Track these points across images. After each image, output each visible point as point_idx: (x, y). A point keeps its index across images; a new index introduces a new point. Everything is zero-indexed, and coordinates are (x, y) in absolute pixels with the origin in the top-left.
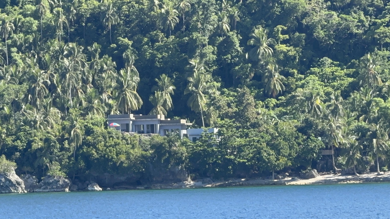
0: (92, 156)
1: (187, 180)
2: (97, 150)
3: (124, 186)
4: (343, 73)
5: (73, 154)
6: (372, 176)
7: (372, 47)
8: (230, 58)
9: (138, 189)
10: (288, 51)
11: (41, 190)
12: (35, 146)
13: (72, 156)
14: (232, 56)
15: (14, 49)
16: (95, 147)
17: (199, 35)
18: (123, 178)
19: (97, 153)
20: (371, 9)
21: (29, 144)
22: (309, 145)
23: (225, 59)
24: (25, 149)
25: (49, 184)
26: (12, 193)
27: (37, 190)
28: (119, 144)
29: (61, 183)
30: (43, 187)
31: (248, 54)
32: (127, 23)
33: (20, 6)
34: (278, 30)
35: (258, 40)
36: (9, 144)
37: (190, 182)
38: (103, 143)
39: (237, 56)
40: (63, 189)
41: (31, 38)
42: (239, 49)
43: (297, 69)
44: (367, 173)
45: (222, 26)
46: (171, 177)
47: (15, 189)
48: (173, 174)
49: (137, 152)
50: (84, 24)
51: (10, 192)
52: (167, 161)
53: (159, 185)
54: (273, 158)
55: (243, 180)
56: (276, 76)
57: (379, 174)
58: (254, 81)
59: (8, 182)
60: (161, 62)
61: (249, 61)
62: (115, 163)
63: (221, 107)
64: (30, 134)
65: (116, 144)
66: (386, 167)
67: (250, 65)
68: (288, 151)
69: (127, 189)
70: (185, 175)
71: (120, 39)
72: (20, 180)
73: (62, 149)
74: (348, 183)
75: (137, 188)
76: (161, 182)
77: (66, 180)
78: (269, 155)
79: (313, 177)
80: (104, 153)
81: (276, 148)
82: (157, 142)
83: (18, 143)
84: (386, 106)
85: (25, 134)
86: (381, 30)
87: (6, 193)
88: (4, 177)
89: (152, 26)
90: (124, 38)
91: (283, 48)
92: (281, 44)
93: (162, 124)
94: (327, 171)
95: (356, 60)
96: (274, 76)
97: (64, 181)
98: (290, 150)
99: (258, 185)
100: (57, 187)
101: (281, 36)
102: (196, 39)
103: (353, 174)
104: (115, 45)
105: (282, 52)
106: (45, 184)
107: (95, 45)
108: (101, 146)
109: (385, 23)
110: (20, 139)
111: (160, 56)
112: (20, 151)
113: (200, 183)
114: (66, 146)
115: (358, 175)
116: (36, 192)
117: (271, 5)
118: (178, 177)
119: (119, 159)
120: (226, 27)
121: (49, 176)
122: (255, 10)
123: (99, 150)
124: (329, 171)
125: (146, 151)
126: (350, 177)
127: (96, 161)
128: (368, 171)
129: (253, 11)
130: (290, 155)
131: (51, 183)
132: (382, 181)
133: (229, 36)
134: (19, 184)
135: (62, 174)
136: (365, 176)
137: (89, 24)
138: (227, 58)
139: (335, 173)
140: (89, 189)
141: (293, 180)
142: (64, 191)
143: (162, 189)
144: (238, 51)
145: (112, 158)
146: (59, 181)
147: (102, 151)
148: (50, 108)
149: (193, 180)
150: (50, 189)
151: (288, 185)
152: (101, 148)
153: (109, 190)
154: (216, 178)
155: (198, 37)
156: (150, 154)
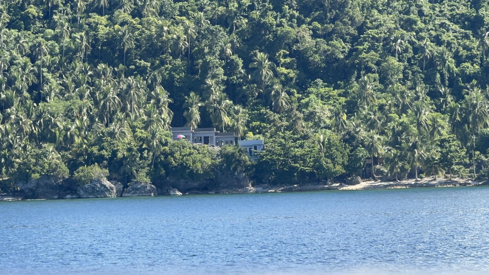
0: (171, 164)
1: (249, 186)
2: (175, 158)
3: (194, 192)
4: (336, 92)
5: (152, 162)
6: (412, 181)
7: (353, 70)
8: (236, 79)
9: (210, 194)
10: (289, 73)
11: (129, 195)
12: (120, 155)
13: (151, 164)
14: (237, 77)
15: (45, 70)
16: (173, 156)
17: (212, 58)
18: (196, 184)
19: (175, 161)
20: (348, 37)
21: (114, 153)
22: (358, 155)
23: (231, 80)
24: (110, 157)
25: (137, 189)
26: (107, 197)
27: (126, 195)
28: (193, 153)
29: (148, 188)
30: (132, 192)
31: (251, 76)
32: (138, 47)
33: (32, 31)
34: (280, 54)
35: (260, 64)
36: (95, 153)
37: (251, 188)
38: (178, 152)
39: (240, 78)
40: (149, 194)
41: (57, 59)
42: (242, 71)
43: (296, 89)
44: (406, 180)
45: (226, 50)
46: (236, 183)
47: (110, 194)
48: (238, 180)
49: (208, 161)
50: (100, 48)
51: (105, 196)
52: (235, 169)
53: (225, 190)
54: (331, 165)
55: (295, 186)
56: (283, 95)
57: (417, 181)
58: (260, 99)
59: (103, 187)
60: (179, 82)
61: (253, 82)
62: (192, 170)
63: (276, 121)
64: (113, 144)
65: (190, 154)
66: (424, 174)
67: (255, 85)
68: (341, 160)
69: (197, 193)
70: (247, 182)
71: (137, 61)
72: (113, 186)
73: (142, 158)
74: (395, 189)
75: (209, 192)
76: (227, 188)
77: (153, 186)
78: (327, 163)
79: (358, 183)
80: (181, 161)
81: (331, 157)
82: (229, 152)
83: (104, 152)
84: (404, 121)
85: (108, 144)
86: (363, 55)
87: (101, 197)
88: (99, 183)
89: (161, 50)
90: (140, 60)
91: (284, 70)
92: (282, 67)
93: (218, 136)
94: (367, 178)
95: (341, 81)
96: (281, 95)
97: (151, 187)
98: (343, 159)
99: (310, 190)
100: (146, 192)
101: (283, 60)
102: (209, 62)
103: (394, 180)
104: (133, 67)
105: (282, 74)
106: (133, 189)
107: (121, 66)
108: (177, 155)
109: (365, 49)
110: (105, 149)
111: (178, 77)
112: (107, 159)
113: (260, 189)
114: (145, 155)
115: (399, 181)
116: (125, 196)
117: (263, 32)
118: (242, 183)
119: (196, 167)
120: (229, 51)
121: (137, 182)
122: (247, 37)
123: (176, 159)
124: (369, 178)
125: (214, 159)
126: (392, 183)
127: (174, 169)
128: (406, 177)
129: (246, 38)
130: (343, 163)
131: (139, 189)
132: (424, 186)
133: (233, 59)
134: (112, 189)
135: (148, 180)
136: (404, 182)
137: (105, 48)
138: (233, 79)
139: (374, 179)
140: (172, 194)
141: (341, 186)
142: (151, 195)
143: (229, 194)
144: (241, 73)
145: (190, 166)
146: (146, 187)
147: (179, 160)
148: (124, 121)
149: (253, 186)
150: (139, 193)
151: (341, 190)
152: (178, 157)
153: (187, 195)
154: (274, 184)
155: (211, 60)
156: (219, 162)
